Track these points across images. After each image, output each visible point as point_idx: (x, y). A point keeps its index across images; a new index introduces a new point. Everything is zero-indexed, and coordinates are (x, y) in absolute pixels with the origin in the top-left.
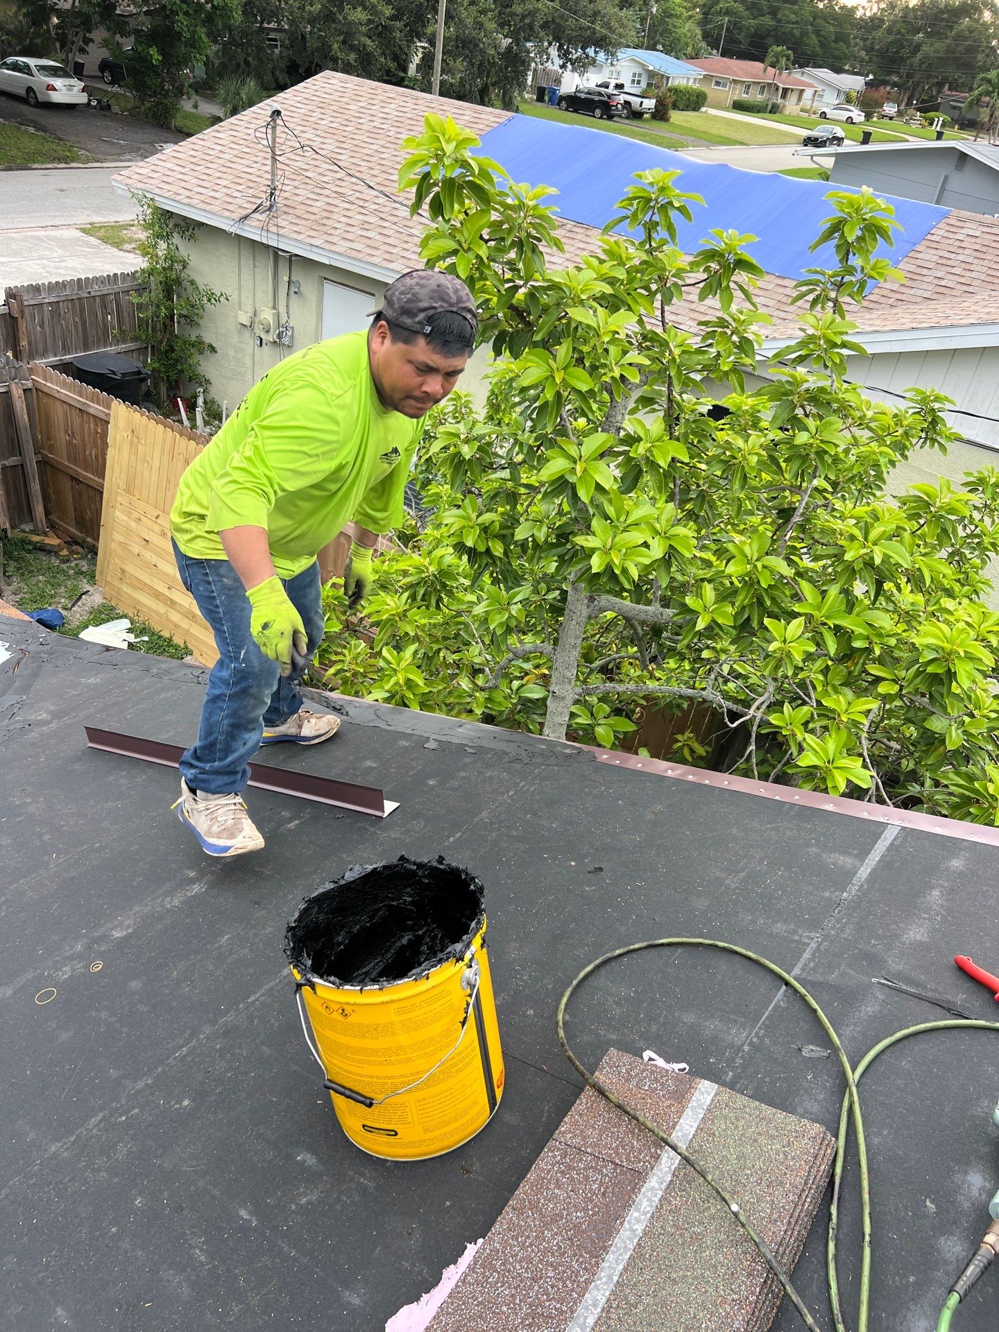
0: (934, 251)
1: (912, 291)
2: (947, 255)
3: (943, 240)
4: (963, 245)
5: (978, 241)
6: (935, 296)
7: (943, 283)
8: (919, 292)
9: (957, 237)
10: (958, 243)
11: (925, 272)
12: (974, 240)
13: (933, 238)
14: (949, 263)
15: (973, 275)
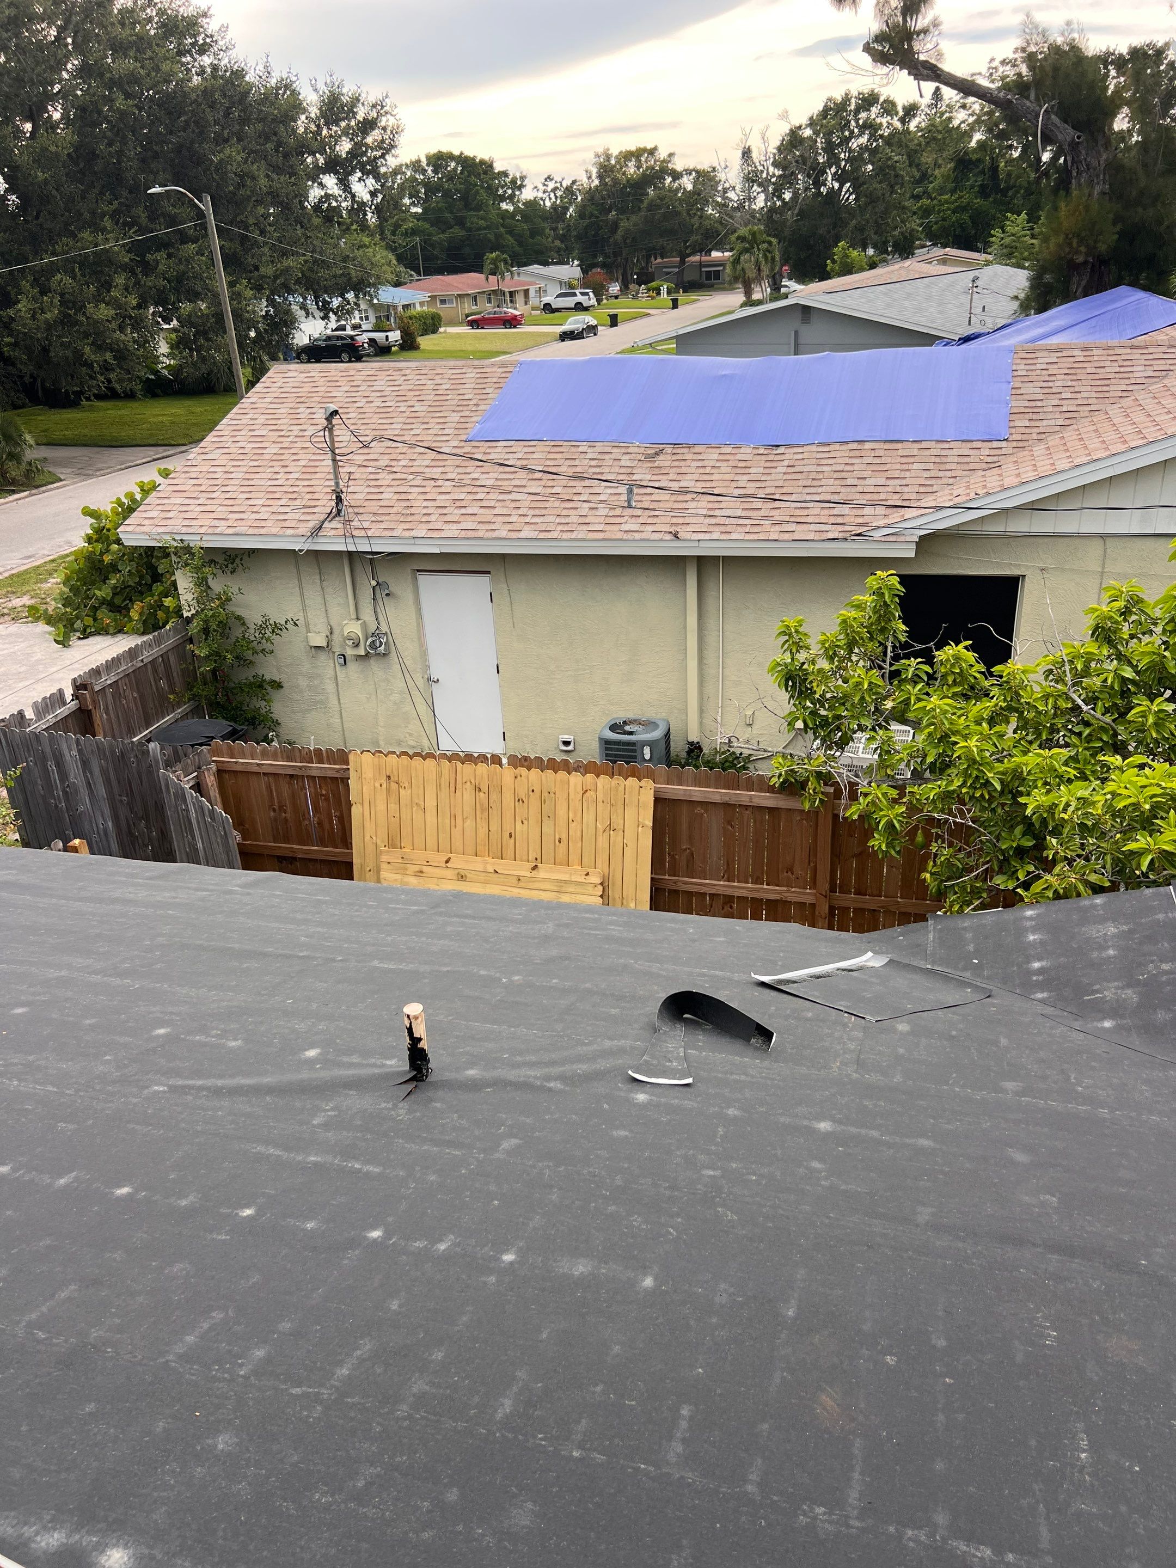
0: (1031, 384)
1: (1045, 423)
2: (1045, 384)
3: (1030, 373)
4: (1050, 373)
5: (1059, 365)
6: (1068, 422)
7: (1065, 409)
8: (1052, 422)
9: (1039, 366)
10: (1044, 372)
11: (1039, 404)
12: (1055, 366)
13: (1020, 373)
14: (1054, 390)
15: (1084, 395)
